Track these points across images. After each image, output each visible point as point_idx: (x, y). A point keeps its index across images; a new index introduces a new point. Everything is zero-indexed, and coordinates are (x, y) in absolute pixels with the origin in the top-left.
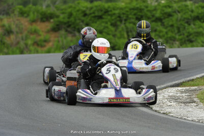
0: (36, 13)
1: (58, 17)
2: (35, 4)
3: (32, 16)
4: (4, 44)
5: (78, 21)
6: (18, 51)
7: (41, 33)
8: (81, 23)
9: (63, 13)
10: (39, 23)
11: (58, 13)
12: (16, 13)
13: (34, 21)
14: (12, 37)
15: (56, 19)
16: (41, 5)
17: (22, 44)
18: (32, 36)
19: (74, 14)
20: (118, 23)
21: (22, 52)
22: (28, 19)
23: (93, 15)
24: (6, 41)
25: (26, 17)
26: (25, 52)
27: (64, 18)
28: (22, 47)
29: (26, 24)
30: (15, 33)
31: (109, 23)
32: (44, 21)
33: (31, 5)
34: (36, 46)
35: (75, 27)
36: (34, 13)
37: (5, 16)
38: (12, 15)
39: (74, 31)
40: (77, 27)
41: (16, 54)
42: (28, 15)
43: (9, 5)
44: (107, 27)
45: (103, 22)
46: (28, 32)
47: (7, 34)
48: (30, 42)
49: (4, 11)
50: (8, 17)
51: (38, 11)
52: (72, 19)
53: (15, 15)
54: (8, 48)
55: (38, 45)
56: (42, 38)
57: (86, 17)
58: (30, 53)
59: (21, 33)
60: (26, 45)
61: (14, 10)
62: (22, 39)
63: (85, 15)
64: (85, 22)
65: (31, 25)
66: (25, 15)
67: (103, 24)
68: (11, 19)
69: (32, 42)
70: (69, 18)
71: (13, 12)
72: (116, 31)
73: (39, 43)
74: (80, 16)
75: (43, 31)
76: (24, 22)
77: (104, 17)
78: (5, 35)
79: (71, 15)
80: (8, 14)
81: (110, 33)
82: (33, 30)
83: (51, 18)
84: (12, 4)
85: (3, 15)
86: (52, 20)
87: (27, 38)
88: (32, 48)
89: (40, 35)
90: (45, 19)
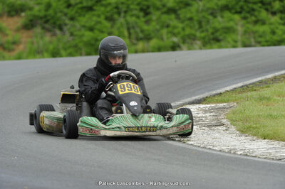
5: (59, 15)
7: (8, 32)
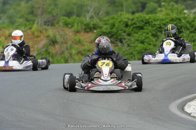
0: (79, 24)
1: (100, 28)
2: (78, 16)
3: (76, 27)
4: (49, 53)
6: (63, 60)
7: (85, 43)
8: (124, 34)
9: (106, 24)
10: (82, 34)
11: (101, 24)
12: (61, 24)
13: (78, 32)
14: (57, 46)
15: (99, 30)
16: (85, 16)
17: (66, 54)
18: (76, 46)
19: (116, 24)
20: (159, 34)
21: (66, 61)
22: (73, 29)
23: (134, 26)
24: (51, 51)
25: (70, 28)
26: (69, 61)
27: (106, 29)
28: (66, 57)
29: (71, 34)
30: (60, 43)
31: (150, 34)
32: (88, 32)
33: (75, 17)
34: (80, 56)
35: (117, 38)
36: (78, 24)
37: (50, 27)
38: (57, 26)
39: (116, 41)
40: (119, 38)
41: (61, 63)
42: (72, 26)
43: (54, 16)
44: (148, 37)
45: (144, 33)
46: (72, 42)
47: (52, 44)
48: (74, 52)
49: (49, 22)
50: (54, 28)
51: (82, 22)
52: (114, 30)
53: (59, 26)
54: (52, 57)
55: (82, 55)
56: (86, 47)
57: (128, 28)
58: (74, 63)
59: (66, 43)
60: (71, 54)
61: (59, 21)
62: (67, 49)
63: (127, 26)
64: (127, 32)
65: (76, 35)
66: (70, 26)
67: (144, 35)
68: (56, 30)
69: (77, 52)
70: (111, 29)
71: (58, 23)
72: (156, 41)
73: (83, 53)
74: (122, 27)
75: (86, 42)
76: (69, 33)
77: (145, 27)
78: (50, 44)
79: (113, 25)
80: (52, 25)
81: (151, 43)
82: (77, 40)
83: (95, 28)
84: (57, 15)
85: (48, 25)
86: (95, 31)
87: (71, 48)
88: (76, 57)
89: (84, 45)
90: (88, 30)
